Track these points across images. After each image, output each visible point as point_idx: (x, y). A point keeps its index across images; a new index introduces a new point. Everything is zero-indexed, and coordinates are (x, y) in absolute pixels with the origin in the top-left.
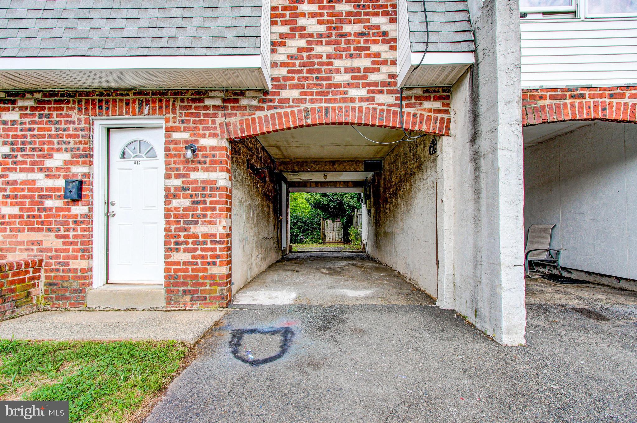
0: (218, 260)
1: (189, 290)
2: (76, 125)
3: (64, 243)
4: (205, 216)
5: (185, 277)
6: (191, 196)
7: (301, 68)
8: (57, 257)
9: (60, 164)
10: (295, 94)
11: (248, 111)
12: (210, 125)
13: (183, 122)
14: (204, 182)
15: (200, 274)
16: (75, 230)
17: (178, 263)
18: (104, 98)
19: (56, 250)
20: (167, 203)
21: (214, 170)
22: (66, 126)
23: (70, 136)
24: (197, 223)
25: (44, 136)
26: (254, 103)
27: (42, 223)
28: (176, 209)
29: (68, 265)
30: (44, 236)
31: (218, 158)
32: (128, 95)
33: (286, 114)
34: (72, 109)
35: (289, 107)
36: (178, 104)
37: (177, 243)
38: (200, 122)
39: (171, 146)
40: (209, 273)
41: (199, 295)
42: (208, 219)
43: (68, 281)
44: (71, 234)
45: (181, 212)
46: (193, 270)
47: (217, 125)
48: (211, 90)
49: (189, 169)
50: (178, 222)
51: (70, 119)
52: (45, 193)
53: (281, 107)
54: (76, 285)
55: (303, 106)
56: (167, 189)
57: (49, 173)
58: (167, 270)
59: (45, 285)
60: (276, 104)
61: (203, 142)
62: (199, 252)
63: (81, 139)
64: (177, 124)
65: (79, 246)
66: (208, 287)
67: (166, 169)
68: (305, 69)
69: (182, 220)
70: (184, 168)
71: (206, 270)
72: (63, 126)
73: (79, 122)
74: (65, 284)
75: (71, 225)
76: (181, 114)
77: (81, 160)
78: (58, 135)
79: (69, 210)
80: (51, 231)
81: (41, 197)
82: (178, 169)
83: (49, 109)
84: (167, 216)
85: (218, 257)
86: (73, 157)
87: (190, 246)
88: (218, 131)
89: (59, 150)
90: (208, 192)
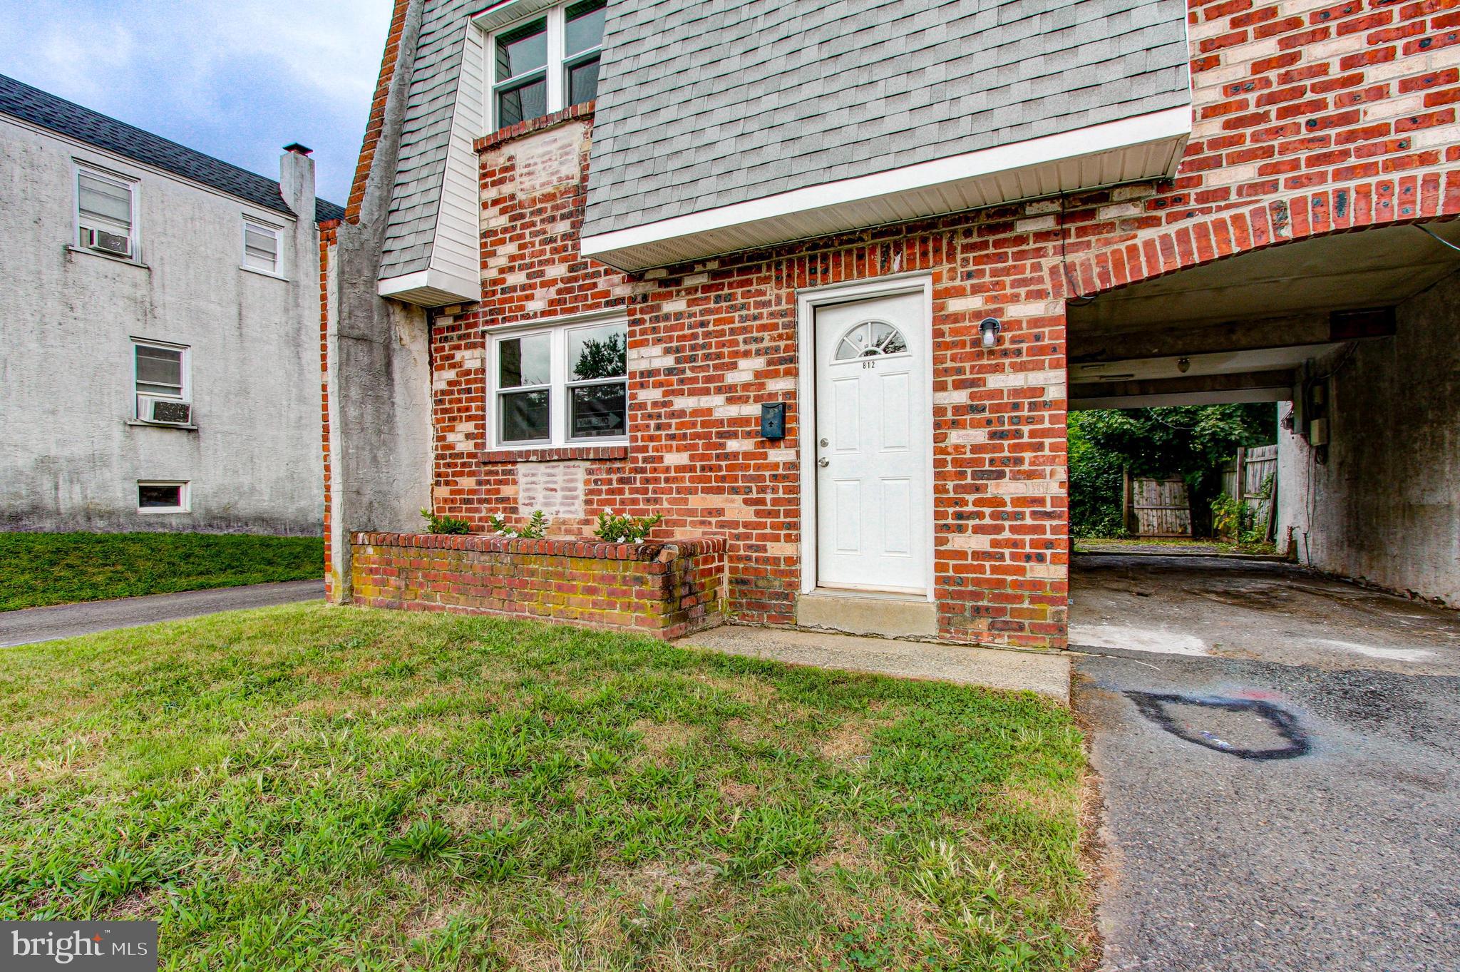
0: (1048, 552)
1: (987, 609)
2: (774, 308)
3: (757, 513)
4: (1019, 461)
5: (977, 582)
6: (989, 422)
7: (1261, 111)
8: (748, 537)
9: (747, 377)
10: (1247, 173)
11: (1118, 233)
12: (1028, 274)
13: (969, 275)
14: (1016, 392)
15: (1009, 578)
16: (775, 490)
17: (961, 554)
18: (818, 252)
19: (746, 525)
20: (938, 438)
21: (1039, 366)
22: (757, 311)
23: (763, 328)
24: (1001, 475)
25: (722, 333)
26: (1134, 211)
27: (723, 479)
28: (958, 448)
29: (765, 551)
30: (727, 500)
31: (1047, 342)
32: (862, 240)
33: (1220, 226)
34: (766, 280)
35: (1228, 207)
36: (959, 242)
37: (959, 516)
38: (1007, 272)
39: (946, 328)
40: (1029, 576)
41: (1008, 618)
42: (1026, 467)
43: (765, 578)
44: (769, 497)
45: (968, 455)
46: (994, 570)
47: (1045, 273)
48: (1031, 202)
49: (983, 369)
50: (962, 475)
51: (762, 298)
52: (726, 429)
53: (1208, 211)
54: (777, 585)
55: (1267, 200)
56: (939, 411)
57: (734, 395)
58: (939, 567)
59: (730, 582)
60: (1193, 205)
61: (1014, 311)
62: (1007, 534)
63: (780, 331)
64: (958, 283)
65: (782, 519)
66: (1026, 605)
67: (937, 373)
68: (1273, 109)
69: (969, 471)
70: (973, 367)
71: (1022, 571)
72: (753, 311)
73: (778, 303)
74: (761, 583)
75: (768, 483)
76: (966, 261)
77: (782, 367)
78: (745, 328)
79: (765, 456)
80: (737, 493)
81: (720, 435)
82: (960, 371)
83: (731, 286)
84: (938, 463)
85: (1049, 544)
86: (769, 363)
87: (987, 521)
88: (1048, 285)
89: (746, 354)
90: (1026, 413)
